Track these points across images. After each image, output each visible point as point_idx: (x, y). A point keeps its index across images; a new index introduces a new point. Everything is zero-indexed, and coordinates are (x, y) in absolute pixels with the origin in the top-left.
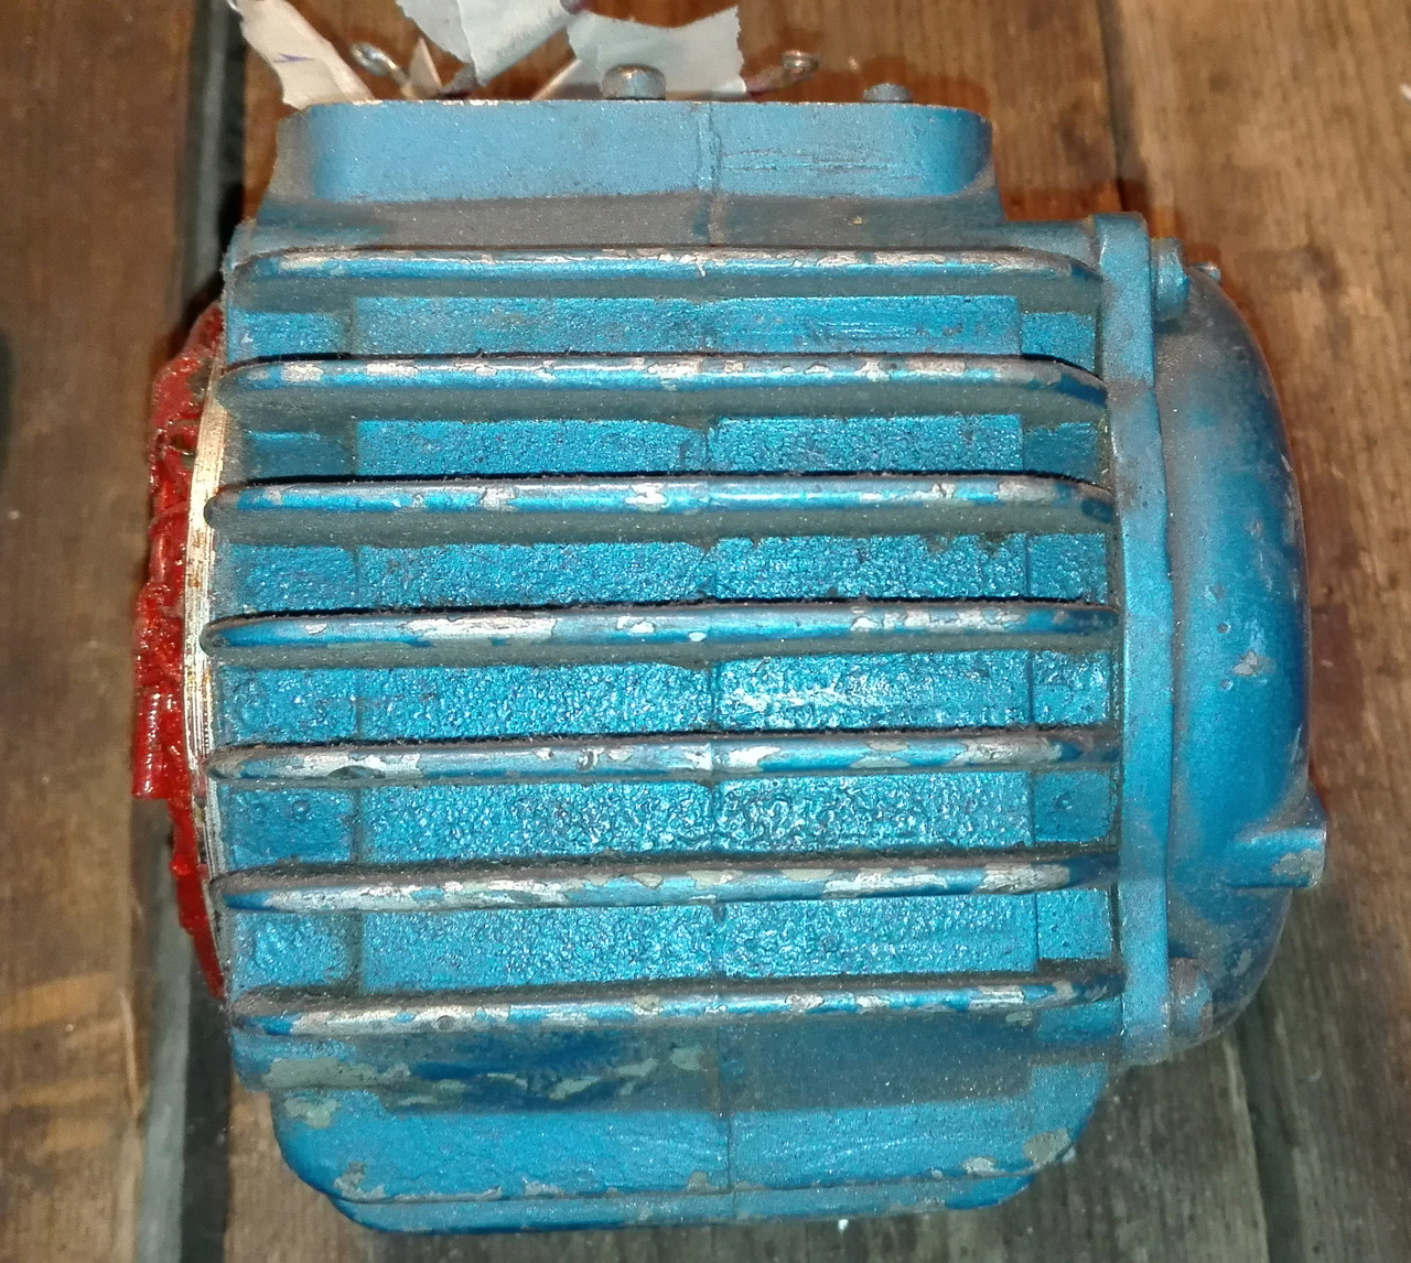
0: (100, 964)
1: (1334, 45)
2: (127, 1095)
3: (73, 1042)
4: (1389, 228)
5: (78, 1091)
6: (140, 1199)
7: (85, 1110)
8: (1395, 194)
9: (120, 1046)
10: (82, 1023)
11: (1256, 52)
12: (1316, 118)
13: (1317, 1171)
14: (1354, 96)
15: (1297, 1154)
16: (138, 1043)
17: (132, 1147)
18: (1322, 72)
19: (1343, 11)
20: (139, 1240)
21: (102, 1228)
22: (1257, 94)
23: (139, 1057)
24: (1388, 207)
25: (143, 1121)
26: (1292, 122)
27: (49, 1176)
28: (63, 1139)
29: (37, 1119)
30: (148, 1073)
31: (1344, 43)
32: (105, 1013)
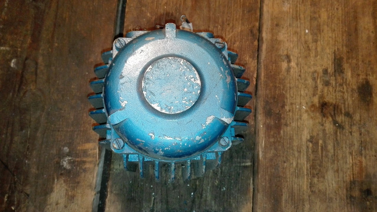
0: (95, 142)
1: (297, 20)
2: (96, 161)
3: (90, 152)
4: (300, 53)
5: (89, 159)
6: (97, 175)
7: (91, 162)
8: (302, 48)
9: (96, 154)
10: (91, 150)
11: (284, 20)
12: (292, 33)
13: (261, 197)
14: (299, 30)
15: (259, 194)
16: (99, 153)
17: (97, 168)
18: (294, 25)
19: (300, 15)
20: (96, 181)
21: (92, 179)
22: (283, 28)
23: (99, 155)
24: (300, 50)
25: (98, 164)
26: (288, 33)
27: (85, 170)
28: (87, 166)
29: (84, 162)
30: (100, 158)
31: (299, 20)
32: (94, 149)
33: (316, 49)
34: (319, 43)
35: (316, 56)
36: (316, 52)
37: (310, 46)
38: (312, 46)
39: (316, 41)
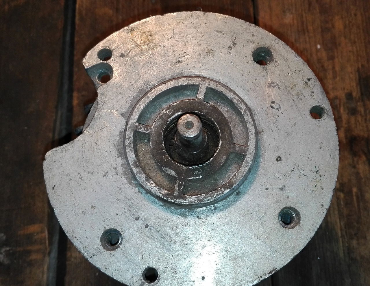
0: (41, 222)
1: (304, 34)
2: (46, 248)
3: (36, 237)
5: (36, 247)
6: (48, 269)
7: (38, 251)
9: (45, 238)
10: (37, 233)
14: (308, 46)
16: (49, 238)
17: (47, 259)
18: (301, 40)
19: (307, 27)
20: (48, 277)
21: (41, 275)
23: (49, 241)
25: (49, 254)
27: (31, 264)
28: (34, 257)
29: (29, 252)
30: (51, 243)
31: (306, 34)
32: (42, 232)
33: (334, 68)
34: (336, 60)
35: (335, 77)
36: (334, 72)
37: (325, 65)
38: (328, 65)
39: (332, 58)
